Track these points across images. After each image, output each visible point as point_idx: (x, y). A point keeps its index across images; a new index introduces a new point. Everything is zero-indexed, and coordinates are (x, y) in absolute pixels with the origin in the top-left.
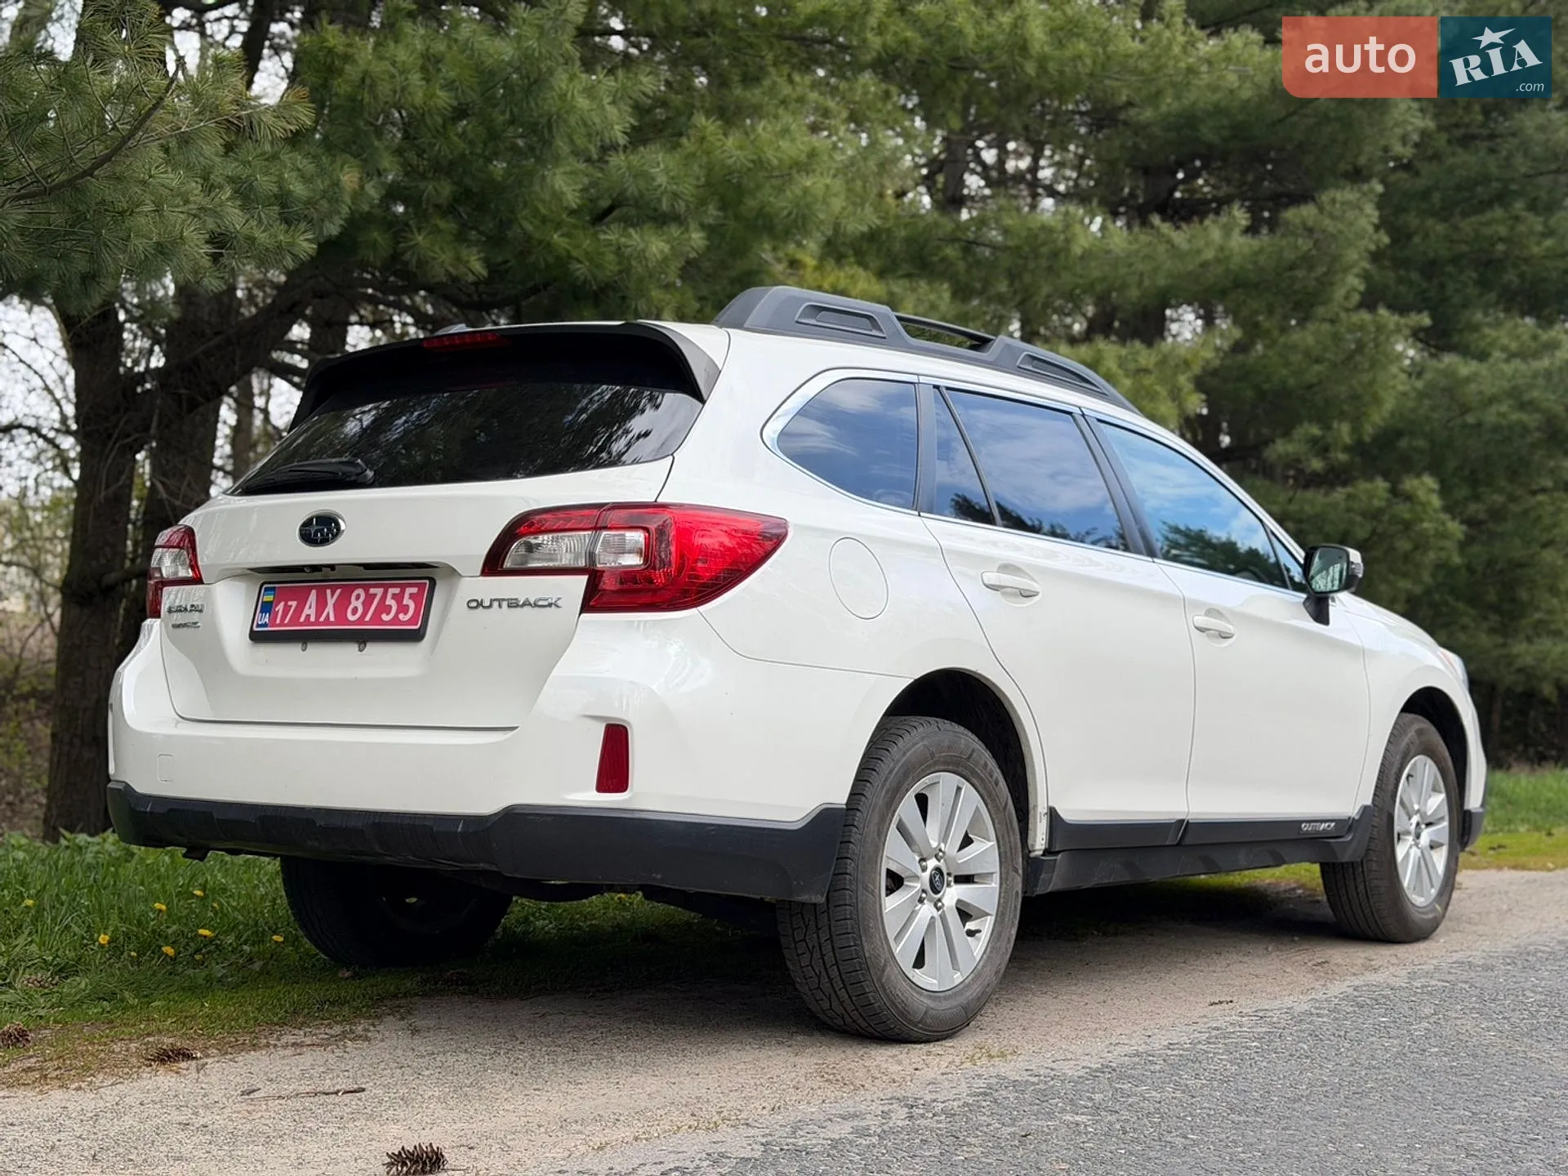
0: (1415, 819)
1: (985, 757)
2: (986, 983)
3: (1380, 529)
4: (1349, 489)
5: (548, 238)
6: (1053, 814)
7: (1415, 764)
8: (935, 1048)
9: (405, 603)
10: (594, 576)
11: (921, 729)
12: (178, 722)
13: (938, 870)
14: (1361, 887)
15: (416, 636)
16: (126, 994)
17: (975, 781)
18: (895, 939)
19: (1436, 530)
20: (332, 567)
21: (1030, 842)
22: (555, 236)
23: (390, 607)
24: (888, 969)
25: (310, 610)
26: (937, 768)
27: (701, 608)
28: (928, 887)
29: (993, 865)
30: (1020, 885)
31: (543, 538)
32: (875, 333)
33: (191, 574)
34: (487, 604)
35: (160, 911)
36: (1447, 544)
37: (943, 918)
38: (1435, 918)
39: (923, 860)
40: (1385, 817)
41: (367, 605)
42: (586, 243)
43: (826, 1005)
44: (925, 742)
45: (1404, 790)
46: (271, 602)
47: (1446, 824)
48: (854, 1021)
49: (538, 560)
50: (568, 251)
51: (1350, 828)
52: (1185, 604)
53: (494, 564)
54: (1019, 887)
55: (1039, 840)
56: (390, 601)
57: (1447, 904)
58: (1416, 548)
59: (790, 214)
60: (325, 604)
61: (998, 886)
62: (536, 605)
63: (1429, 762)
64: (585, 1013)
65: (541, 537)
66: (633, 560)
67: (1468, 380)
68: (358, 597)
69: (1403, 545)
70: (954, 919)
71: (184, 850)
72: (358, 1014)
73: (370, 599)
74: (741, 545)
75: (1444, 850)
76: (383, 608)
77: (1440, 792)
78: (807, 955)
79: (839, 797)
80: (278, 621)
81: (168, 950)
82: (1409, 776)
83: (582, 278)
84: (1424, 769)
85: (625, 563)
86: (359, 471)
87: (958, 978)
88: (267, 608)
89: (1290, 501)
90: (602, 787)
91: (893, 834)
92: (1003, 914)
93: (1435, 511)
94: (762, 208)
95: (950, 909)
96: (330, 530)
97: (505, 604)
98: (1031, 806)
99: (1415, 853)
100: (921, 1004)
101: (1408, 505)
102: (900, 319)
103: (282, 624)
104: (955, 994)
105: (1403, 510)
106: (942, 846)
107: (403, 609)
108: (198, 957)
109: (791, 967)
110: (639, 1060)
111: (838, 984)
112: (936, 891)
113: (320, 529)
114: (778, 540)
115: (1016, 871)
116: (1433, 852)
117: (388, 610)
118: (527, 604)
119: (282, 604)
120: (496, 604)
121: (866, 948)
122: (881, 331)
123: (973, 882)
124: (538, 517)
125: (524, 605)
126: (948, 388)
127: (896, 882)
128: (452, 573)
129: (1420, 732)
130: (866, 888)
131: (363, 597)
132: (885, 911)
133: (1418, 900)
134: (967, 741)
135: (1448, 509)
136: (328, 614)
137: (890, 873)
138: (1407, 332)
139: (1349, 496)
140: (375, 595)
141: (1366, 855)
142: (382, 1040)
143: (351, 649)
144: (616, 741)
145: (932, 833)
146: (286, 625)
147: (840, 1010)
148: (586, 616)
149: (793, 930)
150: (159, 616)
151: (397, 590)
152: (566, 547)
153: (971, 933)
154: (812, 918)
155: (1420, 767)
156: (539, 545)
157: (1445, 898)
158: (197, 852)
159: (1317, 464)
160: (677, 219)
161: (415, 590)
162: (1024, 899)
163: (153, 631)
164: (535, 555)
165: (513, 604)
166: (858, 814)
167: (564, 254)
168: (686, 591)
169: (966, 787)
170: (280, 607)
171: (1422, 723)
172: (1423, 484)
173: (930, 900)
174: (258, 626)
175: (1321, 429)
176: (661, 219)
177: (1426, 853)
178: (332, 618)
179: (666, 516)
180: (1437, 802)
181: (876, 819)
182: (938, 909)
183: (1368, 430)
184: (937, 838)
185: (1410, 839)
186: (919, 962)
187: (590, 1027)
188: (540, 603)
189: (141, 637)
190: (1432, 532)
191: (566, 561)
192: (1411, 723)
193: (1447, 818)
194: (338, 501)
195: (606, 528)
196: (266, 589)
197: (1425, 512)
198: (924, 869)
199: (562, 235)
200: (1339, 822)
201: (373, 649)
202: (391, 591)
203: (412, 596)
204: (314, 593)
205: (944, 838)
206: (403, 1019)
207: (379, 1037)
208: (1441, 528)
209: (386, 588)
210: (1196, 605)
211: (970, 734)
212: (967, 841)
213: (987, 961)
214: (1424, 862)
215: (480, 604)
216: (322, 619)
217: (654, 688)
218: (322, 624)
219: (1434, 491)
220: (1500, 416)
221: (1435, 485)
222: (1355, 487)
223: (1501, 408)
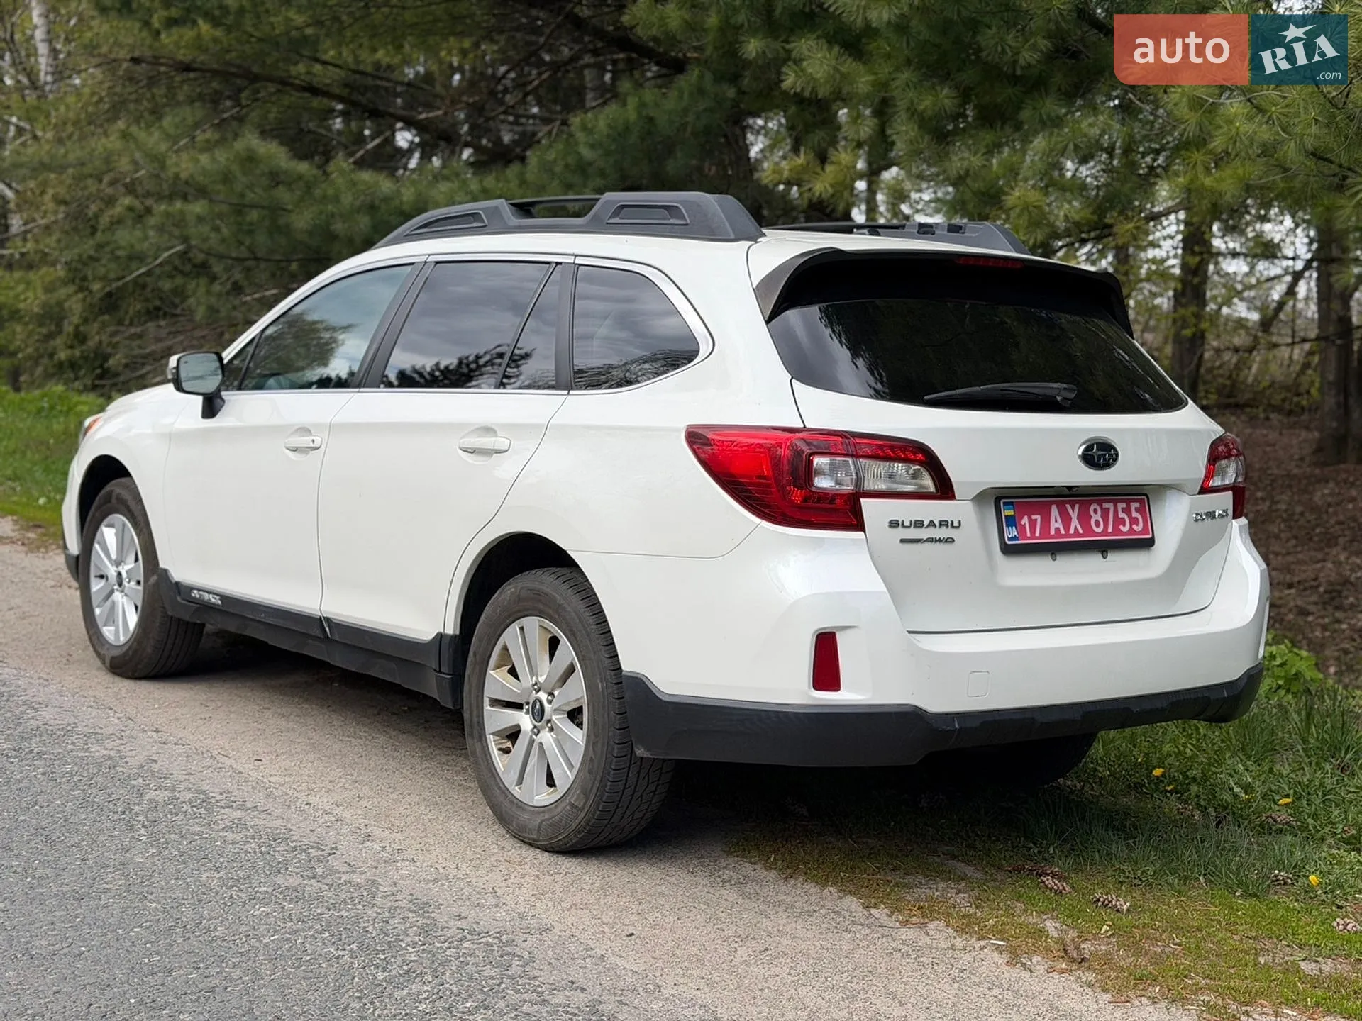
9: (1133, 516)
15: (1148, 544)
23: (1124, 519)
25: (1056, 523)
41: (1107, 518)
46: (1013, 517)
56: (1122, 515)
68: (1095, 511)
73: (1105, 514)
76: (1119, 521)
80: (1029, 535)
88: (1011, 521)
97: (1206, 516)
103: (1033, 537)
107: (1134, 521)
117: (1124, 522)
131: (1099, 512)
136: (1076, 527)
140: (1109, 509)
143: (1098, 558)
146: (1037, 538)
150: (863, 529)
151: (1124, 505)
161: (1137, 505)
165: (1211, 515)
170: (1025, 520)
174: (1009, 539)
178: (1081, 532)
196: (1005, 504)
201: (1116, 558)
202: (1121, 506)
203: (1137, 510)
204: (1054, 512)
209: (1116, 503)
216: (1072, 531)
218: (1071, 536)
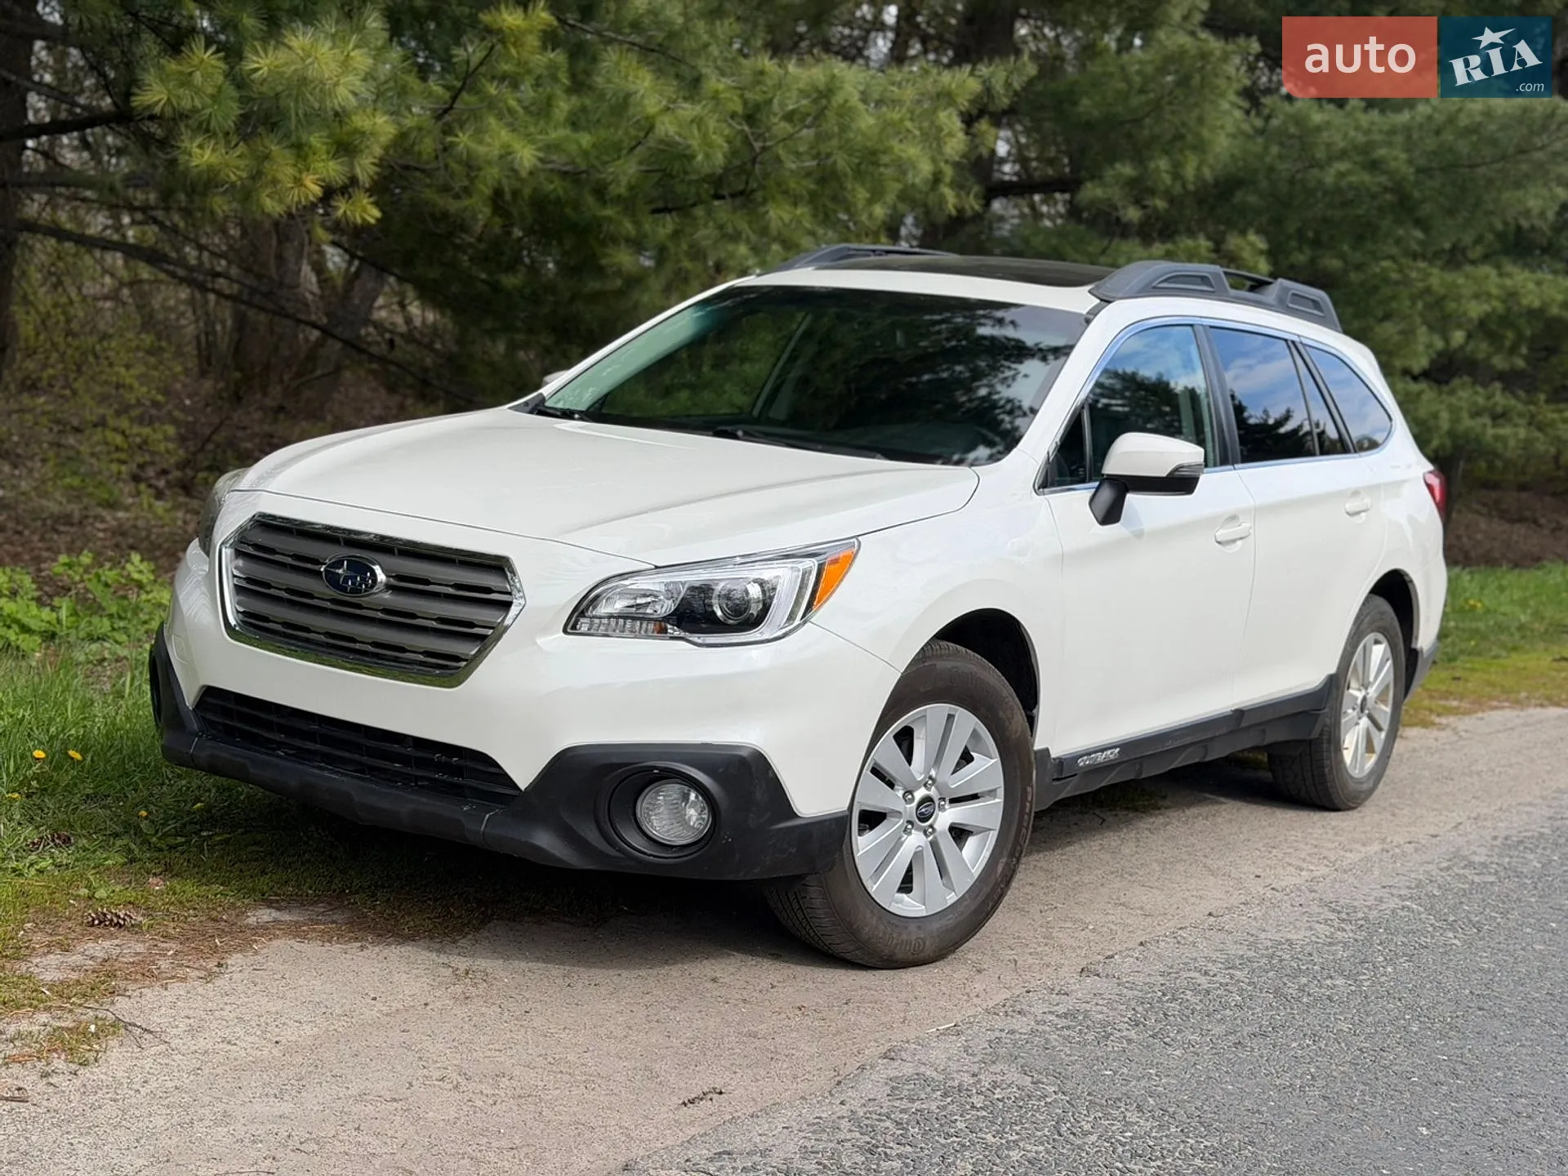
4: (1169, 246)
67: (1318, 129)
93: (1260, 273)
139: (1169, 252)
159: (1134, 213)
172: (1252, 245)
175: (1136, 169)
219: (1261, 252)
220: (1342, 175)
221: (1262, 245)
222: (1175, 243)
223: (1343, 166)
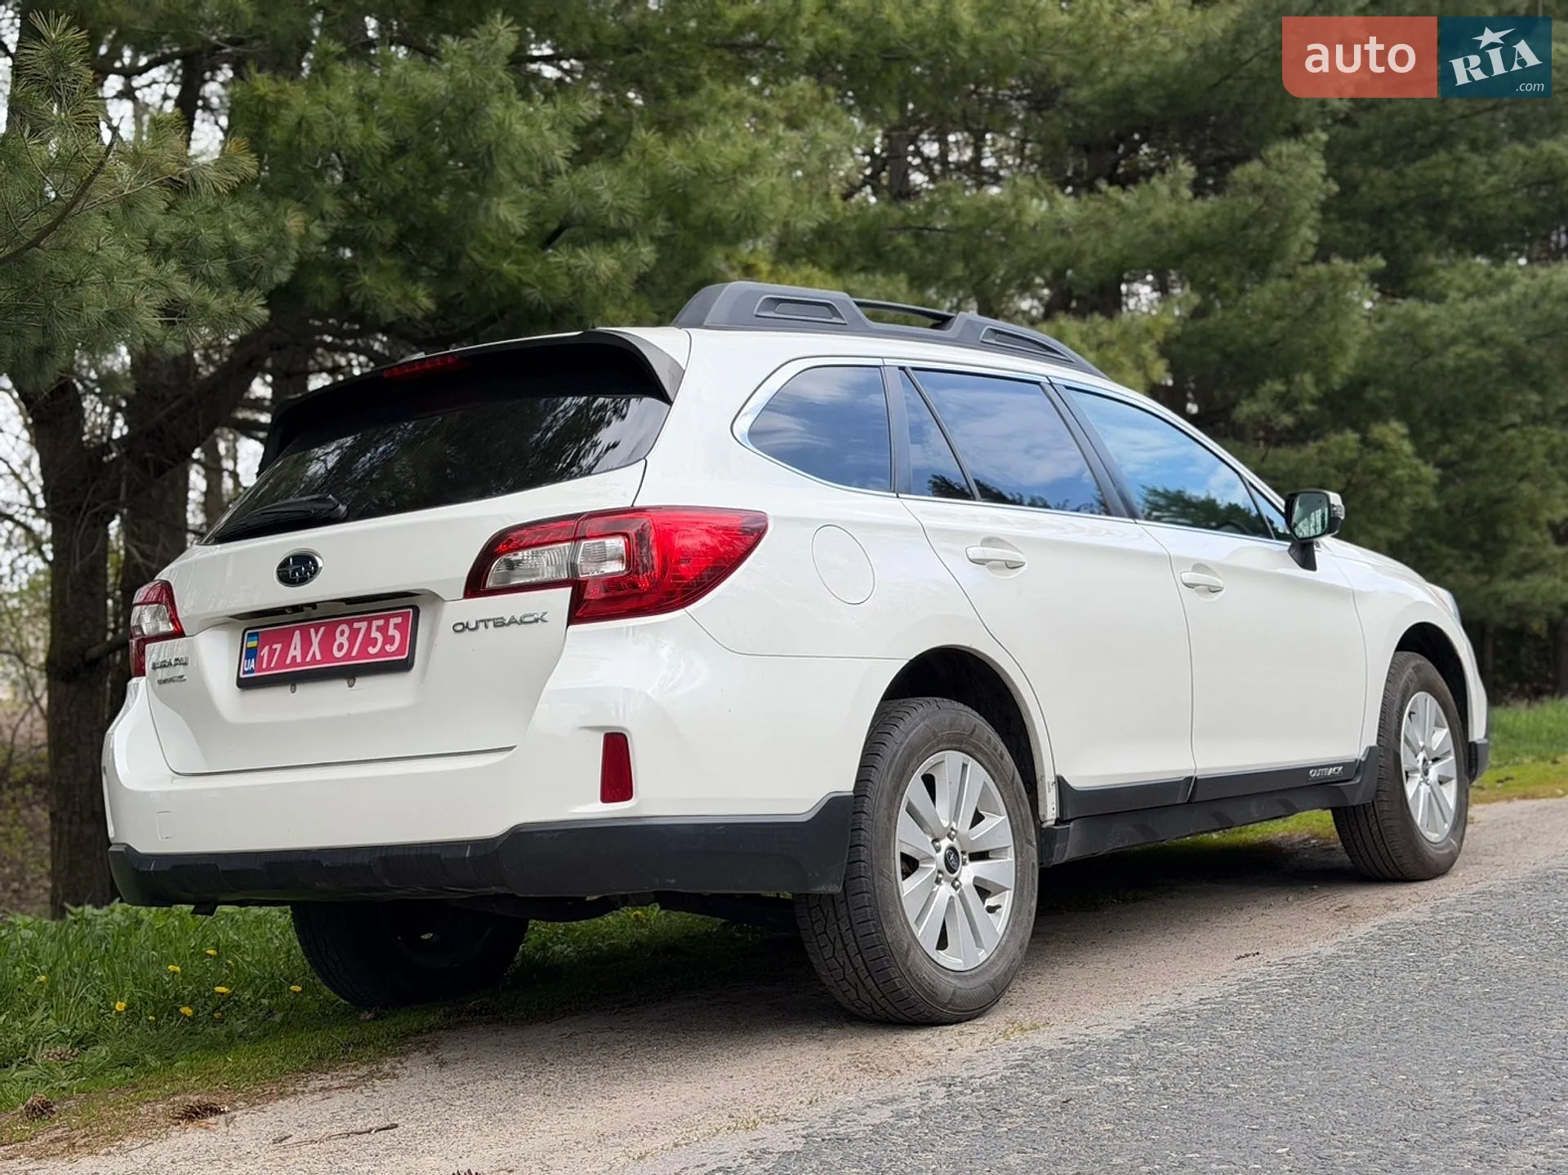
0: (1421, 756)
1: (987, 731)
2: (1011, 957)
3: (1354, 481)
4: (1321, 443)
5: (496, 267)
6: (1061, 782)
7: (1415, 702)
8: (966, 1027)
9: (390, 633)
10: (578, 586)
11: (921, 710)
12: (174, 778)
13: (952, 849)
14: (1375, 828)
15: (405, 666)
16: (148, 1058)
17: (979, 756)
18: (916, 922)
19: (1410, 476)
20: (313, 605)
21: (1041, 813)
22: (505, 265)
23: (376, 639)
24: (912, 953)
25: (295, 651)
26: (941, 747)
27: (689, 609)
28: (944, 868)
29: (1006, 839)
30: (1036, 857)
31: (520, 555)
32: (835, 320)
33: (172, 628)
34: (473, 625)
35: (175, 973)
36: (1423, 489)
37: (962, 897)
38: (1451, 852)
39: (936, 840)
40: (1391, 757)
41: (352, 640)
42: (537, 267)
43: (852, 995)
44: (927, 722)
45: (1407, 728)
46: (256, 647)
47: (1452, 758)
48: (884, 1009)
49: (521, 576)
50: (520, 279)
51: (1357, 772)
52: (1171, 561)
53: (475, 586)
54: (1035, 860)
55: (1050, 810)
56: (375, 634)
57: (1462, 839)
58: (1392, 495)
59: (739, 216)
60: (311, 645)
61: (1013, 859)
62: (522, 622)
63: (1430, 698)
64: (612, 1029)
65: (520, 554)
66: (616, 567)
67: (1427, 323)
68: (343, 633)
69: (1381, 493)
70: (973, 897)
71: (192, 907)
72: (383, 1053)
73: (354, 634)
74: (722, 543)
75: (1454, 783)
76: (369, 642)
77: (1444, 727)
78: (829, 948)
79: (846, 784)
80: (264, 666)
81: (186, 1011)
82: (1410, 713)
83: (536, 302)
84: (1425, 705)
85: (607, 571)
86: (331, 506)
87: (983, 955)
88: (252, 653)
89: (1263, 460)
90: (606, 798)
91: (903, 819)
92: (1022, 888)
93: (1407, 457)
94: (711, 214)
95: (966, 887)
96: (307, 568)
97: (491, 624)
98: (1038, 777)
99: (1424, 789)
100: (949, 985)
101: (1380, 453)
102: (858, 304)
103: (268, 668)
104: (981, 972)
105: (1376, 460)
106: (954, 825)
107: (389, 640)
108: (216, 1015)
109: (815, 962)
110: (671, 1068)
111: (863, 974)
112: (952, 871)
113: (298, 569)
114: (758, 534)
115: (1029, 842)
116: (1442, 787)
117: (374, 642)
118: (513, 621)
119: (266, 649)
120: (482, 625)
121: (888, 934)
122: (841, 317)
123: (988, 858)
124: (515, 534)
125: (510, 623)
126: (914, 369)
127: (911, 865)
128: (434, 598)
129: (1417, 669)
130: (881, 873)
131: (347, 634)
132: (903, 896)
133: (1433, 837)
134: (968, 717)
135: (1420, 454)
136: (314, 654)
137: (904, 857)
138: (1363, 276)
139: (1321, 450)
140: (359, 629)
141: (1377, 796)
142: (411, 1076)
143: (339, 687)
144: (616, 750)
145: (942, 812)
146: (272, 669)
147: (866, 997)
148: (572, 628)
149: (813, 923)
150: (143, 674)
151: (381, 622)
152: (546, 561)
153: (991, 910)
154: (831, 909)
155: (1420, 705)
156: (519, 562)
157: (1460, 831)
158: (205, 907)
159: (1287, 420)
160: (627, 234)
161: (399, 620)
162: (1040, 870)
163: (139, 688)
164: (516, 572)
165: (499, 623)
166: (867, 800)
167: (516, 281)
168: (672, 593)
169: (972, 763)
170: (265, 651)
171: (1419, 660)
172: (1394, 430)
173: (946, 880)
174: (245, 672)
175: (1284, 384)
176: (608, 236)
177: (1435, 789)
178: (318, 657)
179: (644, 520)
180: (1441, 737)
181: (884, 803)
182: (956, 888)
183: (1337, 382)
184: (947, 815)
185: (1419, 776)
186: (942, 943)
187: (618, 1042)
188: (526, 619)
189: (128, 695)
190: (1406, 479)
191: (548, 574)
192: (1407, 660)
193: (1453, 751)
194: (312, 539)
195: (585, 538)
196: (249, 635)
197: (1398, 459)
198: (938, 850)
199: (513, 263)
200: (1346, 765)
201: (362, 683)
202: (376, 623)
203: (396, 626)
204: (297, 633)
205: (955, 816)
206: (429, 1053)
207: (407, 1073)
208: (1414, 473)
209: (370, 621)
210: (1182, 561)
211: (969, 709)
212: (978, 818)
213: (1010, 936)
214: (1434, 797)
215: (466, 627)
217: (649, 692)
218: (309, 664)
219: (1404, 436)
220: (1460, 356)
221: (1404, 430)
222: (1326, 440)
223: (1460, 349)
